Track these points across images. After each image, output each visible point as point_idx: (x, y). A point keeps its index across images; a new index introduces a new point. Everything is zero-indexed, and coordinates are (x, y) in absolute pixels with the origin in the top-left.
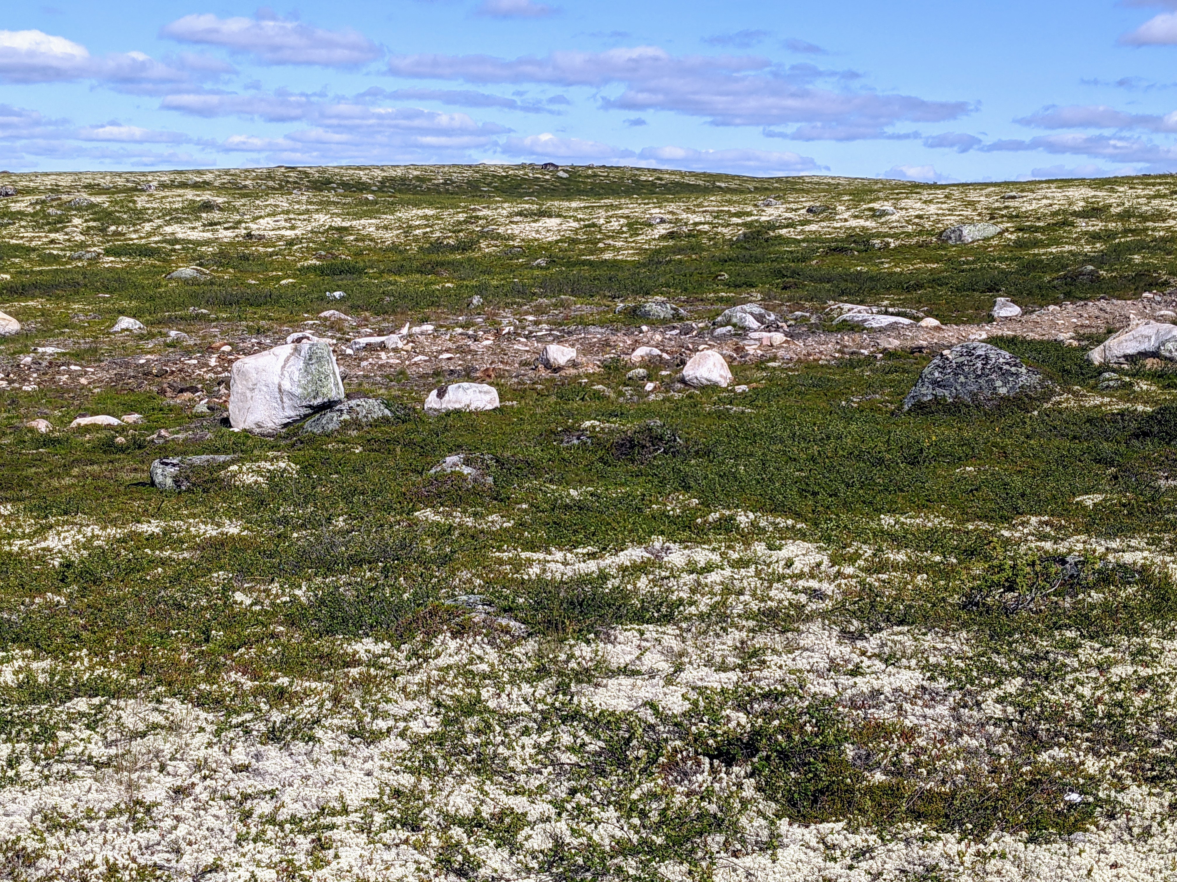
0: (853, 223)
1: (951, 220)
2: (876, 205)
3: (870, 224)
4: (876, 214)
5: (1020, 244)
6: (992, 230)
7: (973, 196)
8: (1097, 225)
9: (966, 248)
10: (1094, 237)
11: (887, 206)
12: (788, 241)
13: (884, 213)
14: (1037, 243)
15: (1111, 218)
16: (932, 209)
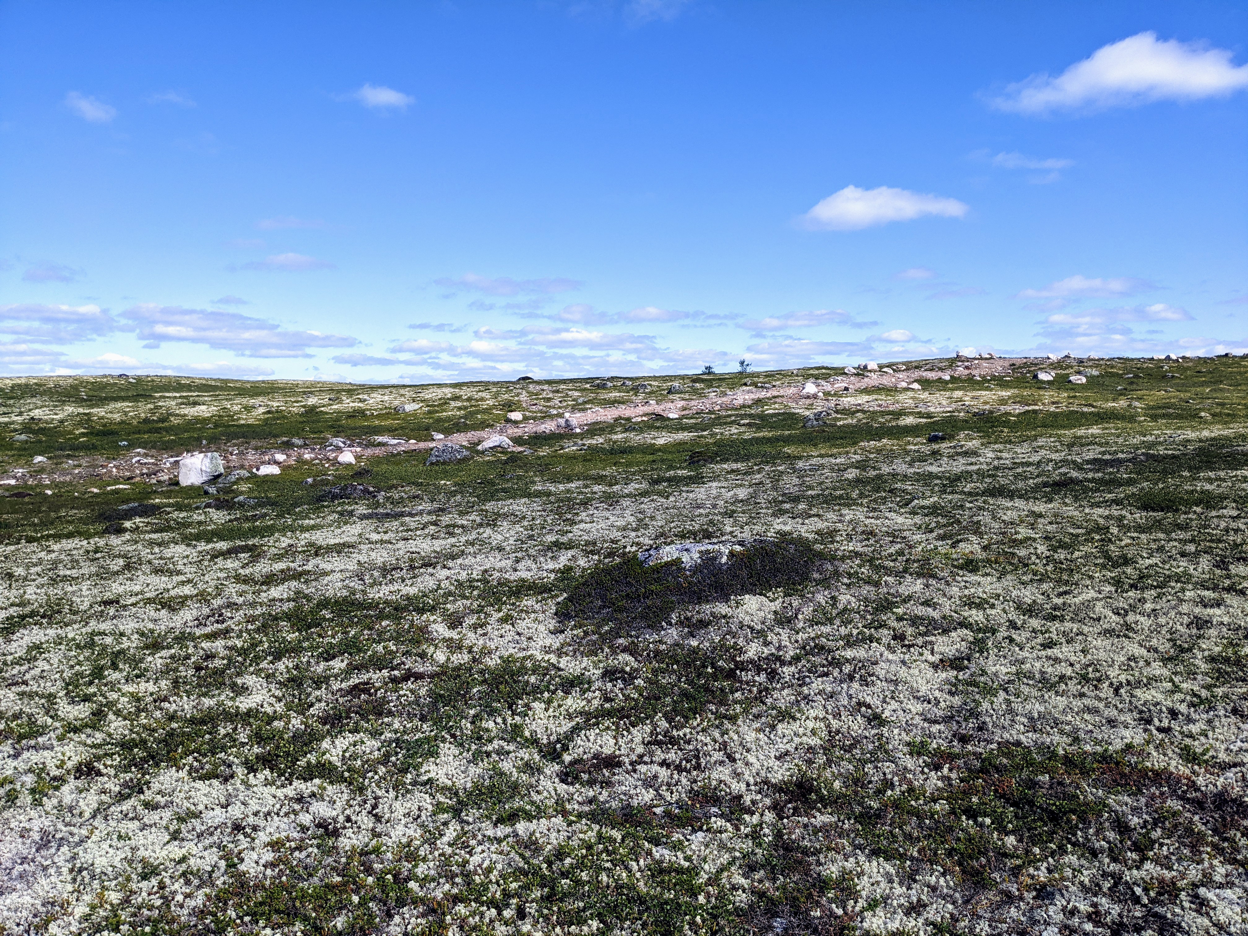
0: (352, 404)
1: (396, 403)
2: (360, 396)
3: (361, 405)
4: (361, 401)
5: (429, 412)
6: (417, 406)
7: (402, 391)
8: (459, 404)
9: (407, 414)
10: (460, 409)
11: (366, 397)
12: (327, 413)
13: (365, 400)
14: (437, 412)
15: (463, 401)
16: (386, 398)
